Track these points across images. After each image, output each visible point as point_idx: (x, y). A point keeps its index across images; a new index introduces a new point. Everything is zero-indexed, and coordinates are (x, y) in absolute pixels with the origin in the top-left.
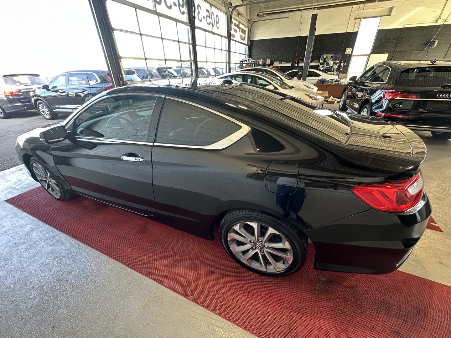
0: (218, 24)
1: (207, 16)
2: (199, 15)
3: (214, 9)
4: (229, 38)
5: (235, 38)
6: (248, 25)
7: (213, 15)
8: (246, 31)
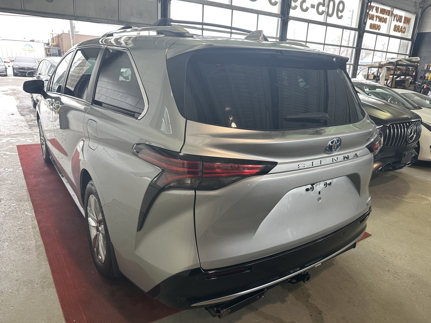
0: (342, 11)
1: (319, 4)
2: (304, 3)
4: (361, 30)
5: (379, 30)
6: (418, 10)
7: (332, 3)
8: (410, 19)
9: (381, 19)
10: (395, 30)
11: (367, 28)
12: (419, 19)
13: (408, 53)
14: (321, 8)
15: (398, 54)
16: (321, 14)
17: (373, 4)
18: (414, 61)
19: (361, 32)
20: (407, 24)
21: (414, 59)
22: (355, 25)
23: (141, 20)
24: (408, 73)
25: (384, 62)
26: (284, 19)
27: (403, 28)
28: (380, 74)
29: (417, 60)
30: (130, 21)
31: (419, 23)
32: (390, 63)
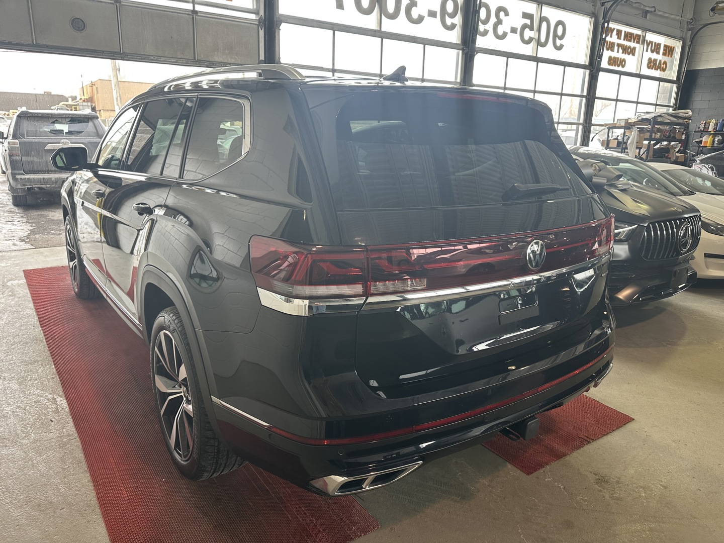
0: (561, 38)
1: (524, 27)
2: (500, 26)
3: (548, 11)
4: (593, 68)
5: (623, 66)
6: (686, 34)
7: (544, 24)
8: (674, 48)
9: (626, 50)
10: (649, 67)
11: (604, 64)
12: (687, 48)
13: (672, 104)
14: (528, 34)
15: (656, 105)
16: (527, 42)
17: (612, 25)
18: (682, 116)
19: (594, 71)
20: (668, 56)
21: (682, 113)
22: (584, 59)
23: (231, 58)
24: (673, 137)
25: (633, 118)
26: (468, 52)
27: (662, 63)
28: (628, 139)
29: (687, 115)
30: (213, 60)
31: (688, 55)
32: (644, 121)
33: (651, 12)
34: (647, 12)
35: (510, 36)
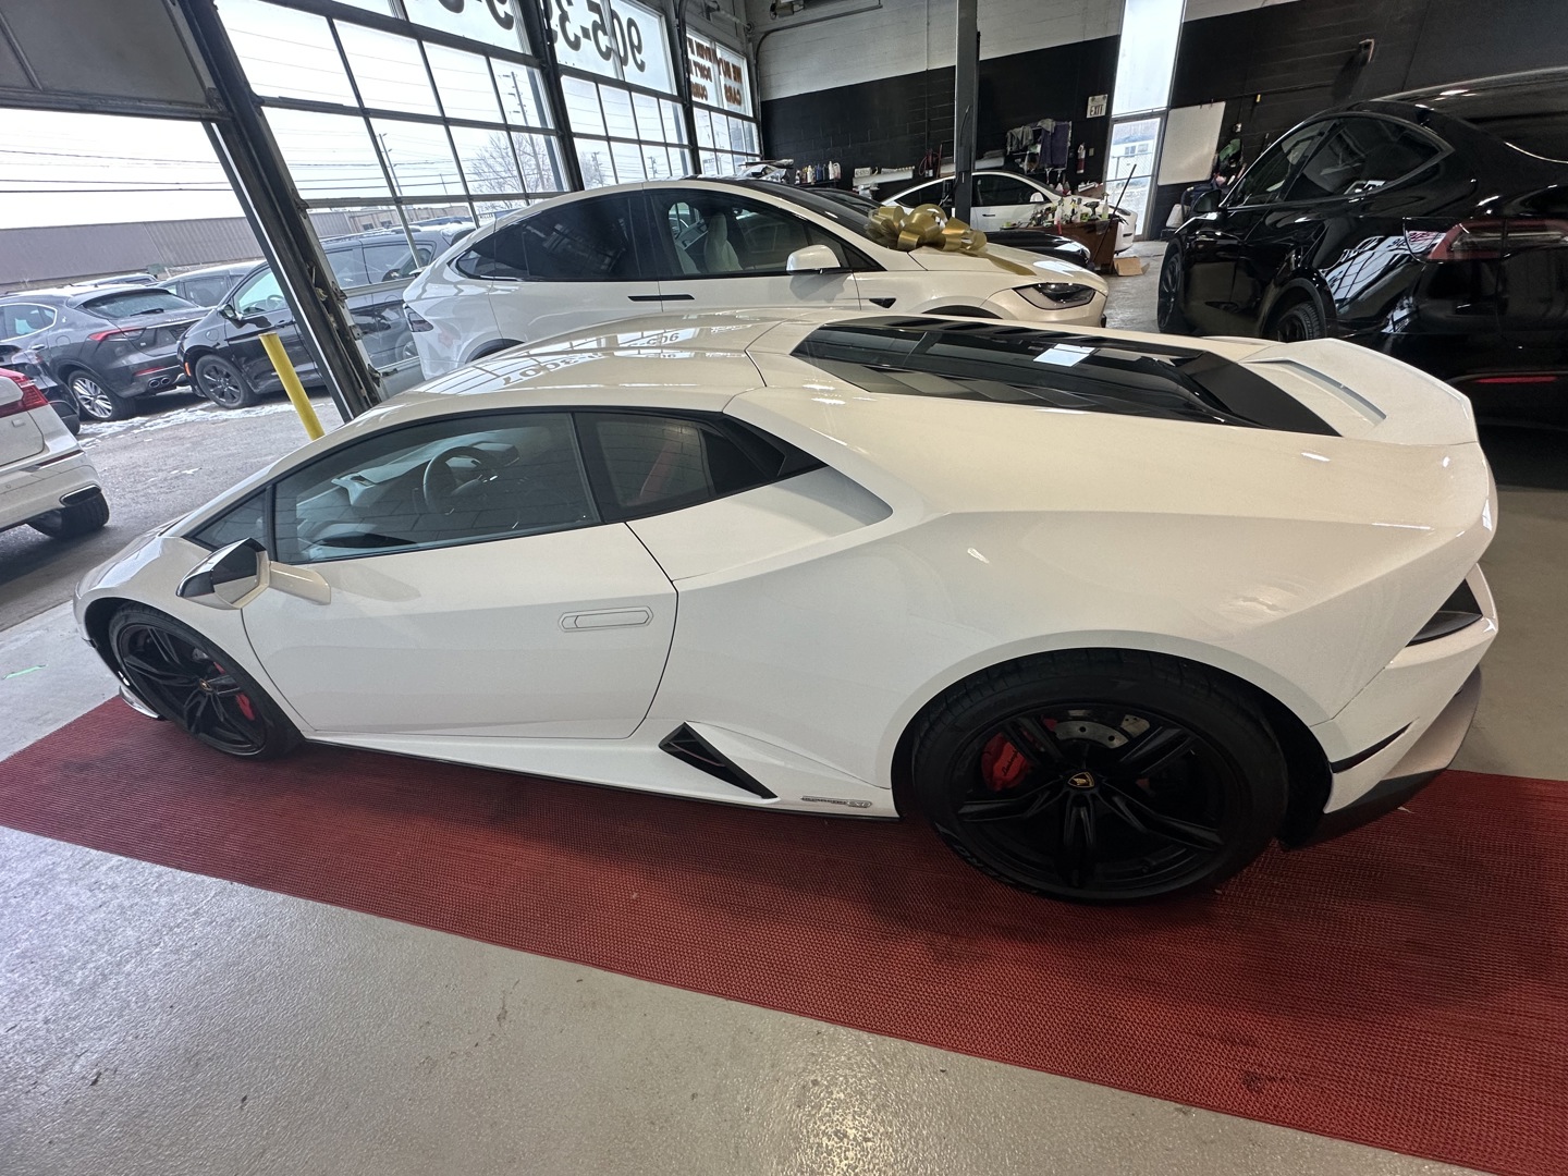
0: (640, 52)
1: (596, 26)
2: (567, 24)
7: (615, 21)
8: (740, 69)
9: (706, 73)
10: (728, 98)
11: (694, 99)
12: (753, 69)
13: (757, 152)
14: (604, 41)
15: (747, 154)
16: (606, 55)
17: (688, 35)
19: (687, 106)
20: (739, 81)
22: (668, 87)
26: (549, 73)
27: (736, 92)
33: (713, 10)
34: (709, 10)
35: (584, 41)
